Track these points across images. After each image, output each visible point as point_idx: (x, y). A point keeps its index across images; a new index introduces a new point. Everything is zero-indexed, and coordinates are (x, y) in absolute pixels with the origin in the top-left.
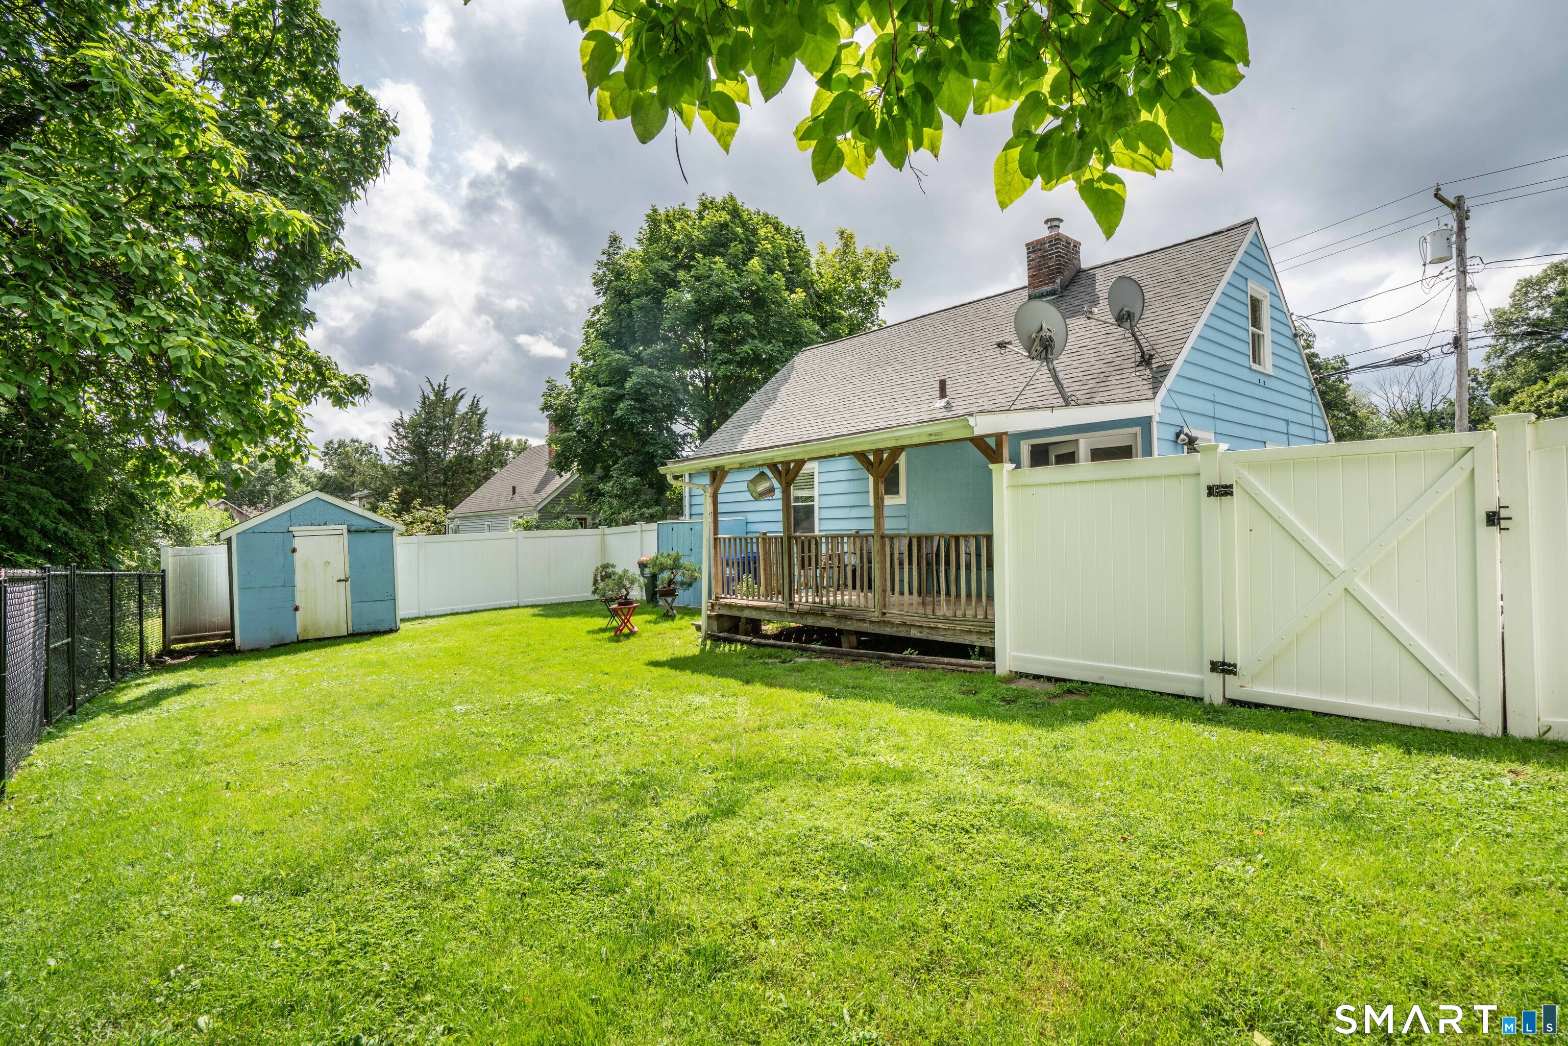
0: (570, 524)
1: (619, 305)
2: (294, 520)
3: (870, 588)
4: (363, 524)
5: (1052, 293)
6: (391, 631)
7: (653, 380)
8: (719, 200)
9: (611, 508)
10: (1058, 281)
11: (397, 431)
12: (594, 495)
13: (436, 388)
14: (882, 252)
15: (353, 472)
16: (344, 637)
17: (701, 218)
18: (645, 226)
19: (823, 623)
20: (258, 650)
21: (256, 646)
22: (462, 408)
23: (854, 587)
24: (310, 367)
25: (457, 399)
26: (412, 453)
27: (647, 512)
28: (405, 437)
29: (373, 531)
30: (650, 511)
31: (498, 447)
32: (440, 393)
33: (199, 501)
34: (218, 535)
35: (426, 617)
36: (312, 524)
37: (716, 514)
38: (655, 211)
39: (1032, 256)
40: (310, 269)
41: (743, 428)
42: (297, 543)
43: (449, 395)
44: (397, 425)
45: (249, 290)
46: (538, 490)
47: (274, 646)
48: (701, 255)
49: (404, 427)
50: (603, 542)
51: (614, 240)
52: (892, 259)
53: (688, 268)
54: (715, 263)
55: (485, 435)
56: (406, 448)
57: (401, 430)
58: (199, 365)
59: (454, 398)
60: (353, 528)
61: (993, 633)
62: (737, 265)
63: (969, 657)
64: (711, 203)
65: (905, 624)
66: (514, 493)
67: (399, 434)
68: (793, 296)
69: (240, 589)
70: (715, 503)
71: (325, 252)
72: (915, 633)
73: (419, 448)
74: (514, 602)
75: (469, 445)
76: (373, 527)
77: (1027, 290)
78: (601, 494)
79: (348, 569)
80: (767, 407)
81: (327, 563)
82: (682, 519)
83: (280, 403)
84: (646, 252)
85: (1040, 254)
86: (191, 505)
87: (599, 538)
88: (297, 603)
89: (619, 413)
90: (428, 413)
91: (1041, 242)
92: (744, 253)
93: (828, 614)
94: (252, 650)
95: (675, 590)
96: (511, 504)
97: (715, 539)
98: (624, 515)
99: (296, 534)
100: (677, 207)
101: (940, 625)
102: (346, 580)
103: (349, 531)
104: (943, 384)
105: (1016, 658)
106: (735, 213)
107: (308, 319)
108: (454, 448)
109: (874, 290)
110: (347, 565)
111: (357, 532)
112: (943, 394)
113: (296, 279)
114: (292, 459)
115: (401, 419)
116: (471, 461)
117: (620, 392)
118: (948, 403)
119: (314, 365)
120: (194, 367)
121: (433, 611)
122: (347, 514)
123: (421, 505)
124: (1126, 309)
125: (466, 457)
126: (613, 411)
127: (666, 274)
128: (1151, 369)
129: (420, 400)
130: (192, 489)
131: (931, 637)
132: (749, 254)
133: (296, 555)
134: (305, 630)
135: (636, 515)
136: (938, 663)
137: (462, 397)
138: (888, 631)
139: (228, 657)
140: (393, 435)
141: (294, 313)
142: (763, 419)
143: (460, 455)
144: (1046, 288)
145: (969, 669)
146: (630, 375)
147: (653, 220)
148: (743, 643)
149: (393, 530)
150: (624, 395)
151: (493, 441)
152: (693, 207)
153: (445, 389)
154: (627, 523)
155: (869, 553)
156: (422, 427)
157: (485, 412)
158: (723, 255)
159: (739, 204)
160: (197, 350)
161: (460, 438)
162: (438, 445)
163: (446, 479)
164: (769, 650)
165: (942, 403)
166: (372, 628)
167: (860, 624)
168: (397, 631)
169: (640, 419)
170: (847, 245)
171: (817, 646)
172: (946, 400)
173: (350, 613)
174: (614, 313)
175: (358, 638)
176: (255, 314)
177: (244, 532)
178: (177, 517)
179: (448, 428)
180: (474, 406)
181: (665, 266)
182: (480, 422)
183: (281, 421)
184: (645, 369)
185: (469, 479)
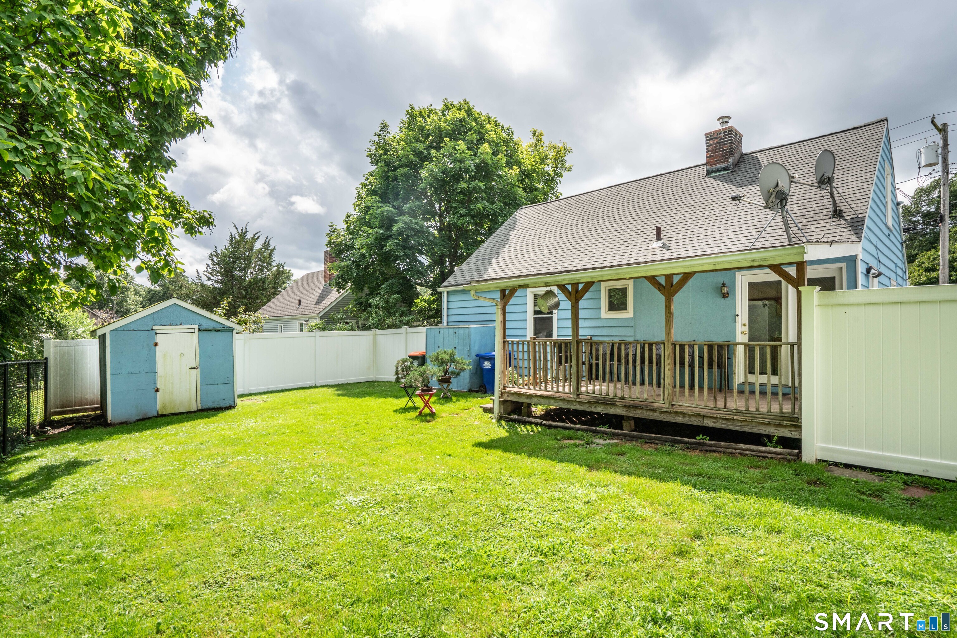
0: (349, 326)
1: (388, 172)
2: (156, 321)
3: (659, 385)
4: (211, 325)
5: (726, 169)
6: (230, 408)
7: (413, 226)
8: (456, 103)
9: (378, 316)
10: (731, 160)
11: (212, 259)
12: (364, 306)
13: (240, 231)
14: (561, 146)
15: (181, 287)
16: (194, 412)
17: (444, 115)
18: (406, 119)
19: (612, 411)
20: (126, 423)
21: (125, 420)
22: (258, 245)
23: (642, 383)
24: (167, 204)
25: (254, 239)
26: (222, 276)
27: (405, 319)
28: (218, 264)
29: (218, 331)
30: (407, 319)
31: (283, 272)
32: (243, 235)
33: (74, 304)
34: (95, 331)
35: (250, 394)
36: (171, 324)
37: (504, 321)
38: (412, 108)
39: (710, 142)
40: (175, 125)
41: (488, 261)
42: (159, 339)
43: (249, 236)
44: (212, 255)
45: (128, 134)
46: (319, 301)
47: (139, 420)
48: (448, 139)
49: (218, 257)
50: (375, 341)
51: (384, 127)
52: (567, 151)
53: (438, 148)
54: (458, 145)
55: (274, 264)
56: (218, 272)
57: (215, 259)
58: (91, 187)
59: (253, 238)
60: (202, 328)
61: (800, 427)
62: (473, 147)
63: (765, 445)
64: (451, 105)
65: (698, 415)
66: (300, 304)
67: (213, 261)
68: (511, 171)
69: (112, 374)
70: (504, 313)
71: (185, 114)
72: (707, 423)
73: (228, 272)
74: (312, 383)
75: (262, 270)
76: (218, 327)
77: (705, 167)
78: (369, 305)
79: (198, 359)
80: (503, 246)
81: (182, 355)
82: (440, 326)
83: (156, 224)
84: (407, 136)
85: (716, 141)
86: (68, 307)
87: (371, 337)
88: (158, 386)
89: (388, 248)
90: (234, 248)
91: (718, 133)
92: (477, 140)
93: (618, 404)
94: (121, 424)
95: (450, 378)
96: (297, 312)
97: (504, 342)
98: (389, 321)
99: (158, 331)
100: (426, 107)
101: (735, 418)
102: (196, 368)
103: (199, 330)
104: (659, 230)
105: (823, 449)
106: (469, 112)
107: (169, 164)
108: (251, 273)
109: (555, 172)
110: (198, 356)
111: (206, 330)
112: (659, 238)
113: (164, 131)
114: (161, 272)
115: (216, 251)
116: (264, 282)
117: (389, 234)
118: (664, 244)
119: (170, 202)
120: (87, 188)
121: (254, 390)
122: (198, 317)
123: (245, 311)
124: (826, 175)
125: (261, 279)
126: (382, 247)
127: (421, 152)
128: (846, 220)
129: (229, 239)
130: (69, 295)
131: (724, 427)
132: (481, 140)
133: (158, 348)
134: (164, 407)
135: (398, 321)
136: (735, 449)
137: (258, 238)
138: (679, 419)
139: (102, 429)
140: (210, 262)
141: (160, 159)
142: (502, 255)
143: (255, 278)
144: (720, 166)
145: (769, 455)
146: (396, 222)
147: (412, 115)
148: (537, 424)
149: (233, 329)
150: (391, 236)
151: (279, 268)
152: (439, 107)
153: (246, 232)
154: (390, 327)
155: (659, 356)
156: (230, 257)
157: (274, 249)
158: (464, 140)
159: (471, 106)
160: (89, 174)
161: (255, 266)
162: (241, 270)
163: (247, 294)
164: (571, 432)
165: (659, 244)
166: (216, 405)
167: (651, 413)
168: (234, 407)
169: (402, 253)
170: (538, 140)
171: (605, 429)
172: (662, 242)
173: (199, 393)
174: (385, 178)
175: (205, 413)
176: (125, 161)
177: (116, 330)
178: (58, 316)
179: (248, 259)
180: (266, 245)
181: (421, 147)
182: (270, 255)
183: (156, 240)
184: (406, 218)
185: (262, 294)
